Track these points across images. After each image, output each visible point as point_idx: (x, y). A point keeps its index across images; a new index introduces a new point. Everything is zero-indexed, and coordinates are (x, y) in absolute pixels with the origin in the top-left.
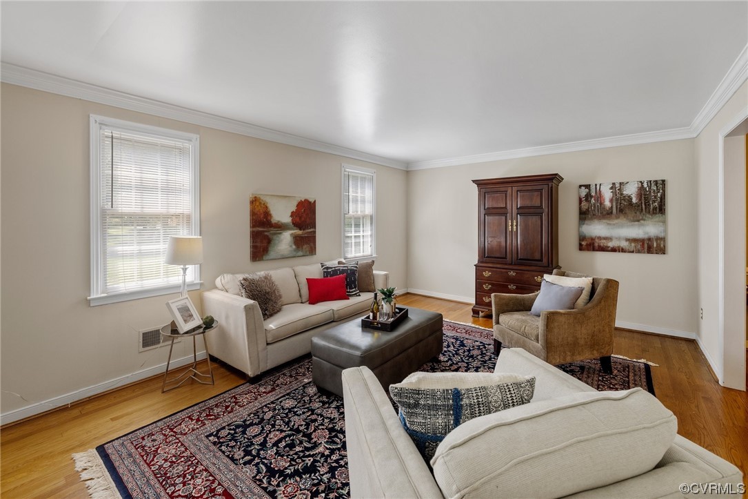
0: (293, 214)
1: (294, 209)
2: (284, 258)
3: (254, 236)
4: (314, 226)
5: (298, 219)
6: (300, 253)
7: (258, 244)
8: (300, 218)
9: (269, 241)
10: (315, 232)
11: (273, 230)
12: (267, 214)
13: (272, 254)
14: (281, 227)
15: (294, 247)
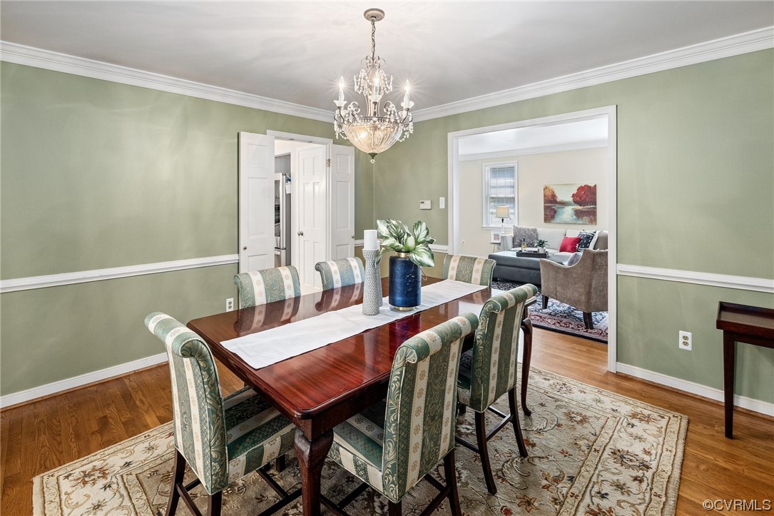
0: (573, 196)
1: (575, 192)
2: (566, 223)
3: (546, 208)
4: (595, 203)
5: (578, 199)
6: (580, 222)
7: (548, 213)
8: (580, 198)
9: (555, 212)
10: (595, 208)
11: (557, 206)
12: (554, 196)
13: (557, 219)
14: (564, 204)
15: (575, 217)
